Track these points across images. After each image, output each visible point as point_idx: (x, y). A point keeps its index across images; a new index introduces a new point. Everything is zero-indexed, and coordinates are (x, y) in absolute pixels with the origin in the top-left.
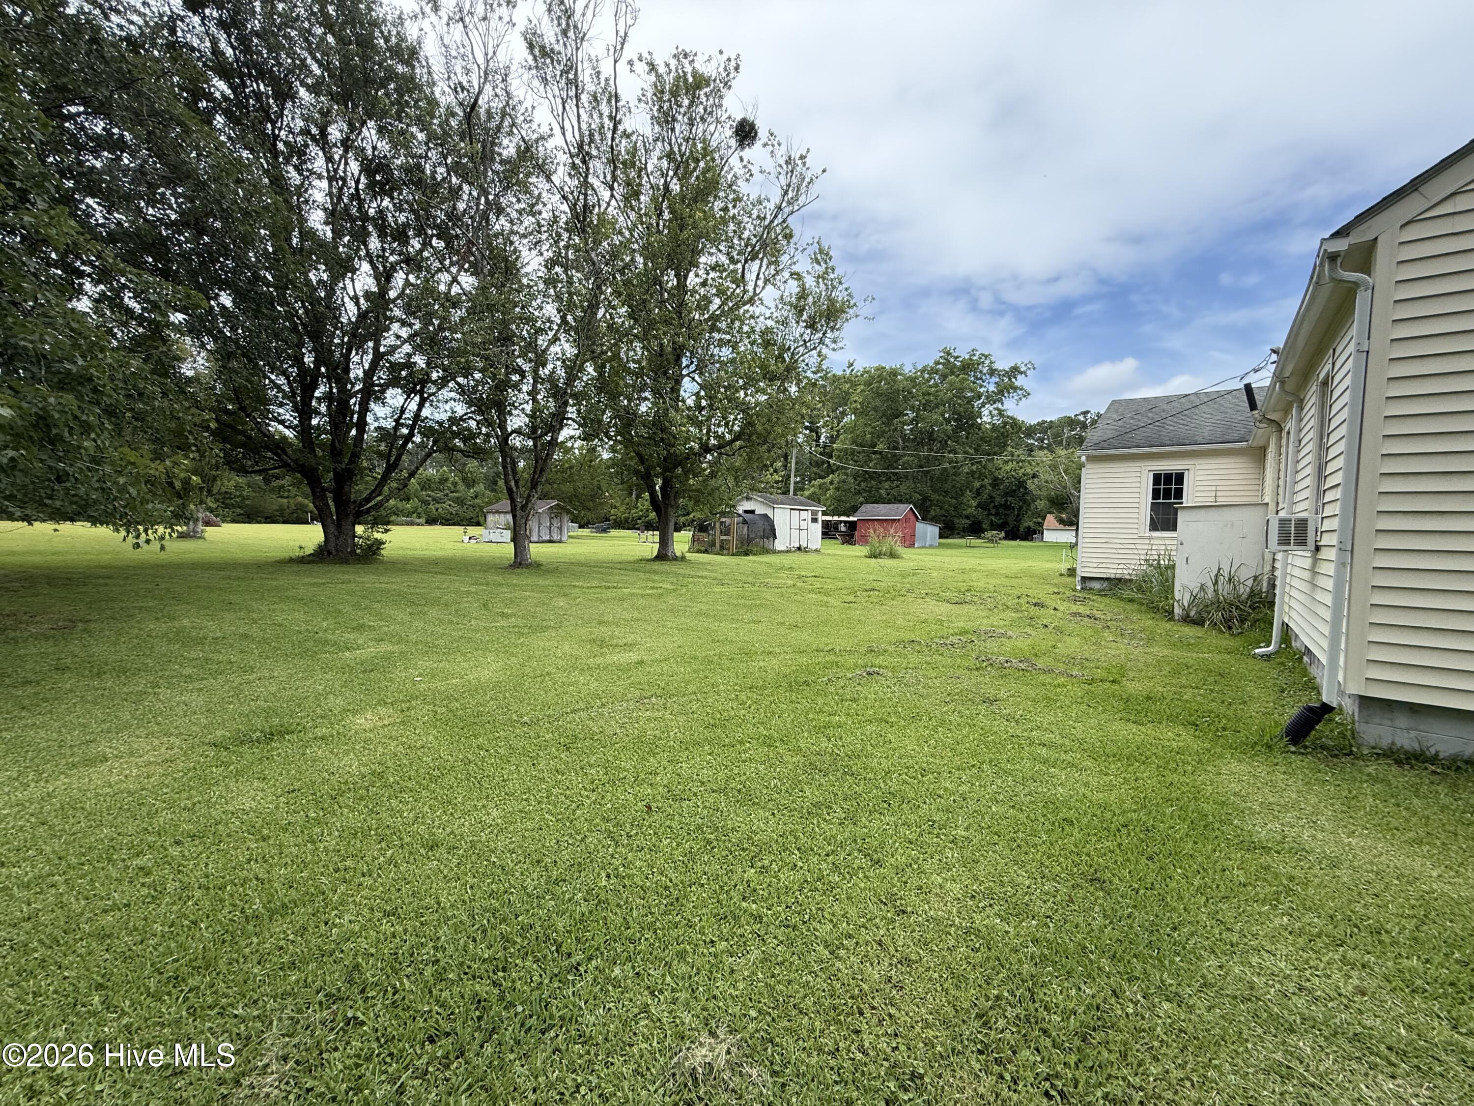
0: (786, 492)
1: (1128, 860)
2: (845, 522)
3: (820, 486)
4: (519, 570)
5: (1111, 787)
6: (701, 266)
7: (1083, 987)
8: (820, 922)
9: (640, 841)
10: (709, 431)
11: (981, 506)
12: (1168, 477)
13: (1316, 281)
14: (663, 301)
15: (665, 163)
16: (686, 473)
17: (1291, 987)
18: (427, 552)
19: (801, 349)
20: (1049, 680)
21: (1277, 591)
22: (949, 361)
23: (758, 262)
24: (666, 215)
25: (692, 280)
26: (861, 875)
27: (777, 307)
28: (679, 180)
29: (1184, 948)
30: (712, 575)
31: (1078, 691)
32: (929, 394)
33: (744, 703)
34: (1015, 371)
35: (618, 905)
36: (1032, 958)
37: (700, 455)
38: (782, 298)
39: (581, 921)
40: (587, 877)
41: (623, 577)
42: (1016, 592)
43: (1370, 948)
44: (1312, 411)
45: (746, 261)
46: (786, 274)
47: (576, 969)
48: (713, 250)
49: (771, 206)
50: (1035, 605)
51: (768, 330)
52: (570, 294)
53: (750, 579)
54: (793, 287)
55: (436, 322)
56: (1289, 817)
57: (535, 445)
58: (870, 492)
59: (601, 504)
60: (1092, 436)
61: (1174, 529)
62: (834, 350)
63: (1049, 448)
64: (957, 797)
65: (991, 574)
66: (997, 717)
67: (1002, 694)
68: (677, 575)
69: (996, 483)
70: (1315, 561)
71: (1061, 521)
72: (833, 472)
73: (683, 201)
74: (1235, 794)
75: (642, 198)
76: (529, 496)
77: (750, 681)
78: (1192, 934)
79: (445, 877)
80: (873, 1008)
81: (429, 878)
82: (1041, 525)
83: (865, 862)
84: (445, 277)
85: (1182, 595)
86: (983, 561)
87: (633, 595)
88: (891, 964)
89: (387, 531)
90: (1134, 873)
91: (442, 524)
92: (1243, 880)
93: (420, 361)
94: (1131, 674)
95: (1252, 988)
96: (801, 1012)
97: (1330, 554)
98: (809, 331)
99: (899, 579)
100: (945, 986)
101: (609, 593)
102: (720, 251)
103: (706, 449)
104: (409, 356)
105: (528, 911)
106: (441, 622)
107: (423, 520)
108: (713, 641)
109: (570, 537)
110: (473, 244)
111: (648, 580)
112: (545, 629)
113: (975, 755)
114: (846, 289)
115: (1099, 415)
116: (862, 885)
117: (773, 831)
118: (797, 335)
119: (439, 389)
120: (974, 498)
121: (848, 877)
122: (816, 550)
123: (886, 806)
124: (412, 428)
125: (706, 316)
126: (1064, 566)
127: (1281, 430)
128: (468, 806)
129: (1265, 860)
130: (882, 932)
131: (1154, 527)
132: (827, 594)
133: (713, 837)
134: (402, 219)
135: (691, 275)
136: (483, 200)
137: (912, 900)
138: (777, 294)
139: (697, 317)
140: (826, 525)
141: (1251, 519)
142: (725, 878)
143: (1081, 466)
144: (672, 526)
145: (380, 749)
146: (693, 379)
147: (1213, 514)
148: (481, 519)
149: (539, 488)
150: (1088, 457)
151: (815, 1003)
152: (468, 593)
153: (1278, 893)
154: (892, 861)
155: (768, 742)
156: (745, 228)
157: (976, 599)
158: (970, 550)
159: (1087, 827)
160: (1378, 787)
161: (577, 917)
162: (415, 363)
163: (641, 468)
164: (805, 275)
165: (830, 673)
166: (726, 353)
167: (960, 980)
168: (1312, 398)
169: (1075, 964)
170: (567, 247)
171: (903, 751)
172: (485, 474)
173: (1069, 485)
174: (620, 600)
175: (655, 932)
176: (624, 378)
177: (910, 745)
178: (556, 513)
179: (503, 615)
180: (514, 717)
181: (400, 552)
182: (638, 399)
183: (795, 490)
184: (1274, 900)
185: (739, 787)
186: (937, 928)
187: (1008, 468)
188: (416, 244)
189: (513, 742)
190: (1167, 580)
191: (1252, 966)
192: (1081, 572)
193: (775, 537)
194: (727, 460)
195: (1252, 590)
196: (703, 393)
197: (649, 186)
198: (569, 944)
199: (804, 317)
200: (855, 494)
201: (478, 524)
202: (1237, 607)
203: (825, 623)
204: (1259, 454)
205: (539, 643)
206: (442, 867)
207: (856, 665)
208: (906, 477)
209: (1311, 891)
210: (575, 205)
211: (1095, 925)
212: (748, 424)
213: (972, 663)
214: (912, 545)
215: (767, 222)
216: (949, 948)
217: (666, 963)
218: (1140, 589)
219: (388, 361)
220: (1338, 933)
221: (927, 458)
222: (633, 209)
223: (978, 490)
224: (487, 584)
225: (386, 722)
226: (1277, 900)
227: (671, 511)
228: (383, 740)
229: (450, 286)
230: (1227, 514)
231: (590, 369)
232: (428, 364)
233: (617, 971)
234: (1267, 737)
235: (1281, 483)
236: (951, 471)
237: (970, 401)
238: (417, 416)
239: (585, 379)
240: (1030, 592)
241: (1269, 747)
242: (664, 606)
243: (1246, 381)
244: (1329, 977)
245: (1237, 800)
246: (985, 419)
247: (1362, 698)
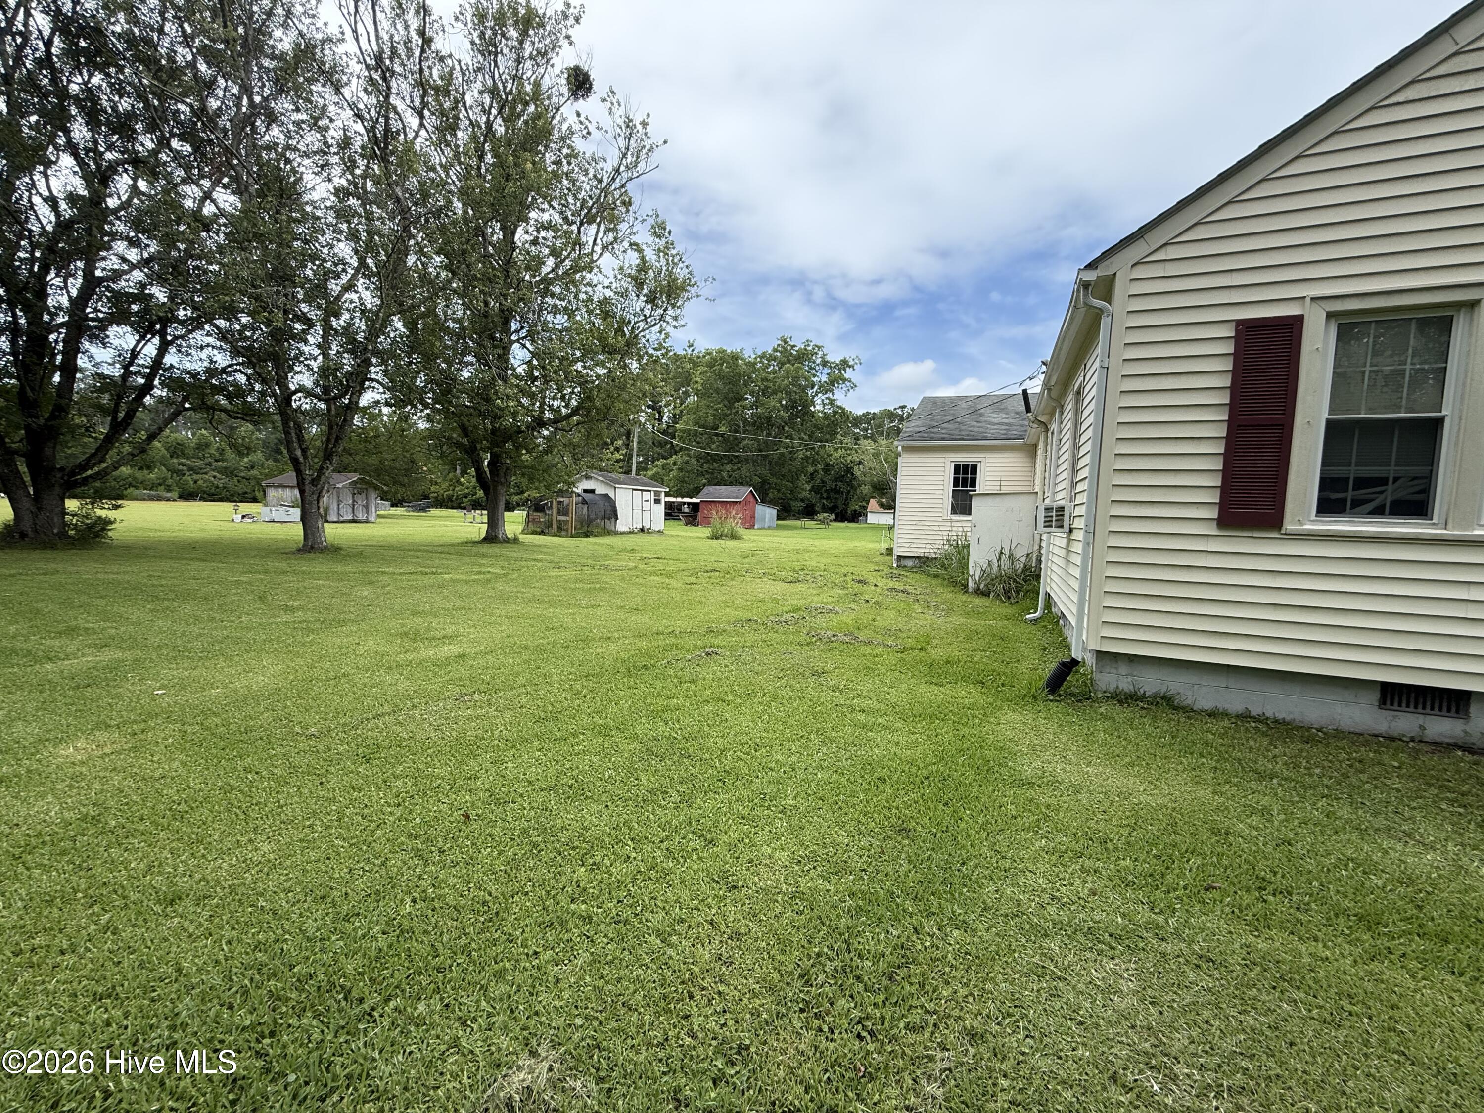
0: (628, 472)
1: (929, 809)
2: (689, 503)
3: (663, 467)
4: (311, 555)
5: (917, 743)
6: (532, 222)
7: (891, 930)
8: (652, 912)
9: (456, 855)
10: (543, 404)
11: (815, 490)
12: (966, 467)
13: (1075, 305)
14: (487, 256)
15: (487, 99)
16: (518, 447)
17: (1046, 897)
18: (181, 534)
19: (642, 325)
20: (869, 651)
21: (1042, 566)
22: (786, 349)
23: (594, 226)
24: (489, 158)
25: (520, 236)
26: (694, 857)
27: (616, 277)
28: (504, 120)
29: (970, 880)
30: (548, 557)
31: (893, 659)
32: (768, 380)
33: (578, 693)
34: (844, 364)
35: (426, 932)
36: (849, 911)
37: (533, 429)
38: (621, 268)
39: (377, 958)
40: (388, 907)
41: (444, 562)
42: (844, 571)
43: (1099, 856)
44: (1069, 416)
45: (582, 224)
46: (626, 244)
47: (370, 1015)
48: (545, 206)
49: (609, 166)
50: (859, 582)
51: (605, 301)
52: (370, 233)
53: (590, 562)
54: (633, 258)
55: (182, 247)
56: (1047, 756)
57: (329, 410)
58: (712, 474)
59: (417, 479)
60: (908, 428)
61: (970, 514)
62: (675, 327)
63: (872, 437)
64: (787, 769)
65: (823, 553)
66: (824, 688)
67: (830, 667)
68: (508, 558)
69: (827, 468)
70: (1069, 540)
71: (882, 505)
72: (676, 453)
73: (510, 146)
74: (1010, 740)
75: (460, 134)
76: (322, 468)
77: (586, 669)
78: (976, 867)
79: (190, 936)
80: (703, 989)
81: (166, 940)
82: (865, 508)
83: (698, 843)
84: (192, 190)
85: (974, 571)
86: (816, 542)
87: (454, 581)
88: (721, 942)
89: (116, 507)
90: (933, 819)
91: (203, 499)
92: (1014, 812)
93: (160, 294)
94: (935, 642)
95: (1019, 905)
96: (630, 1009)
97: (1079, 535)
98: (649, 306)
99: (739, 560)
100: (772, 953)
101: (427, 580)
102: (554, 208)
103: (540, 423)
104: (142, 286)
105: (308, 958)
106: (197, 619)
107: (175, 495)
108: (547, 629)
109: (379, 516)
110: (232, 154)
111: (474, 564)
112: (342, 623)
113: (804, 726)
114: (687, 267)
115: (913, 410)
116: (696, 867)
117: (606, 825)
118: (638, 309)
119: (191, 332)
120: (807, 483)
121: (682, 861)
122: (659, 532)
123: (720, 784)
124: (150, 378)
125: (538, 278)
126: (884, 546)
127: (1047, 430)
128: (228, 843)
129: (1030, 793)
130: (714, 911)
131: (954, 511)
132: (669, 576)
133: (540, 839)
134: (125, 105)
135: (520, 231)
136: (245, 101)
137: (742, 873)
138: (616, 264)
139: (527, 278)
140: (669, 506)
141: (1024, 505)
142: (552, 881)
143: (898, 455)
144: (502, 505)
145: (97, 786)
146: (524, 346)
147: (998, 499)
148: (259, 495)
149: (335, 459)
150: (903, 447)
151: (645, 996)
152: (238, 583)
153: (1038, 820)
154: (725, 838)
155: (604, 732)
156: (580, 188)
157: (808, 578)
158: (805, 531)
159: (897, 782)
160: (1107, 724)
161: (373, 954)
162: (151, 296)
163: (465, 441)
164: (644, 247)
165: (669, 656)
166: (560, 321)
167: (784, 944)
168: (1069, 406)
169: (885, 910)
170: (364, 176)
171: (738, 729)
172: (264, 441)
173: (889, 472)
174: (439, 587)
175: (469, 955)
176: (441, 339)
177: (745, 721)
178: (361, 488)
179: (287, 609)
180: (297, 729)
181: (140, 534)
182: (459, 363)
183: (638, 470)
184: (1035, 828)
185: (570, 782)
186: (766, 898)
187: (838, 455)
188: (147, 142)
189: (297, 760)
190: (963, 558)
191: (1019, 886)
192: (897, 552)
193: (617, 518)
194: (563, 436)
195: (1025, 566)
196: (535, 362)
197: (468, 122)
198: (361, 987)
199: (645, 291)
200: (698, 475)
201: (255, 500)
202: (1014, 580)
203: (666, 605)
204: (1031, 450)
205: (333, 640)
206: (186, 924)
207: (695, 646)
208: (747, 460)
209: (1061, 815)
210: (373, 128)
211: (902, 871)
212: (587, 398)
213: (803, 638)
214: (752, 527)
215: (603, 185)
216: (776, 916)
217: (482, 987)
218: (943, 566)
219: (108, 288)
220: (1078, 847)
221: (766, 442)
222: (448, 145)
223: (812, 474)
224: (266, 572)
225: (107, 750)
226: (1038, 826)
227: (502, 490)
228: (102, 774)
229: (202, 201)
230: (1009, 502)
231: (398, 324)
232: (171, 298)
233: (421, 1007)
234: (1034, 690)
235: (1047, 475)
236: (788, 456)
237: (804, 389)
238: (157, 363)
239: (392, 335)
240: (855, 570)
241: (1035, 698)
242: (491, 593)
243: (1023, 388)
244: (1072, 885)
245: (1011, 745)
246: (818, 407)
247: (1098, 652)
